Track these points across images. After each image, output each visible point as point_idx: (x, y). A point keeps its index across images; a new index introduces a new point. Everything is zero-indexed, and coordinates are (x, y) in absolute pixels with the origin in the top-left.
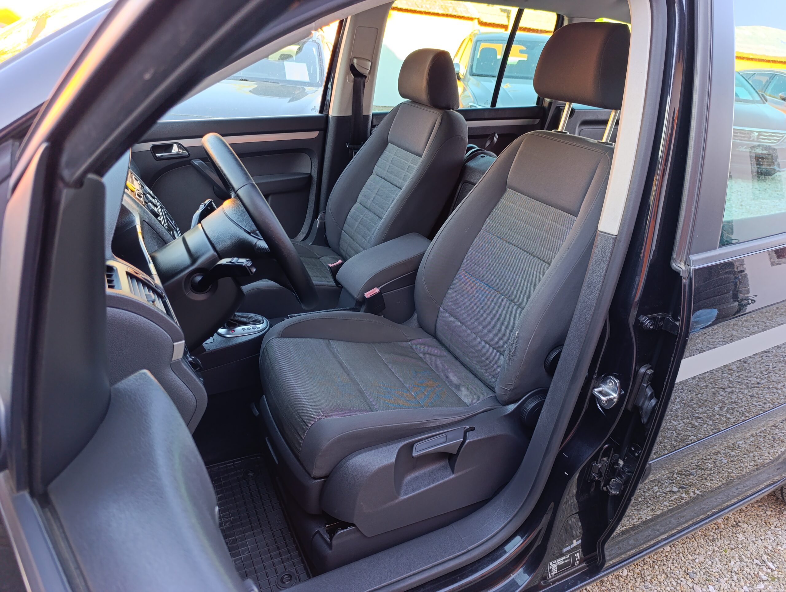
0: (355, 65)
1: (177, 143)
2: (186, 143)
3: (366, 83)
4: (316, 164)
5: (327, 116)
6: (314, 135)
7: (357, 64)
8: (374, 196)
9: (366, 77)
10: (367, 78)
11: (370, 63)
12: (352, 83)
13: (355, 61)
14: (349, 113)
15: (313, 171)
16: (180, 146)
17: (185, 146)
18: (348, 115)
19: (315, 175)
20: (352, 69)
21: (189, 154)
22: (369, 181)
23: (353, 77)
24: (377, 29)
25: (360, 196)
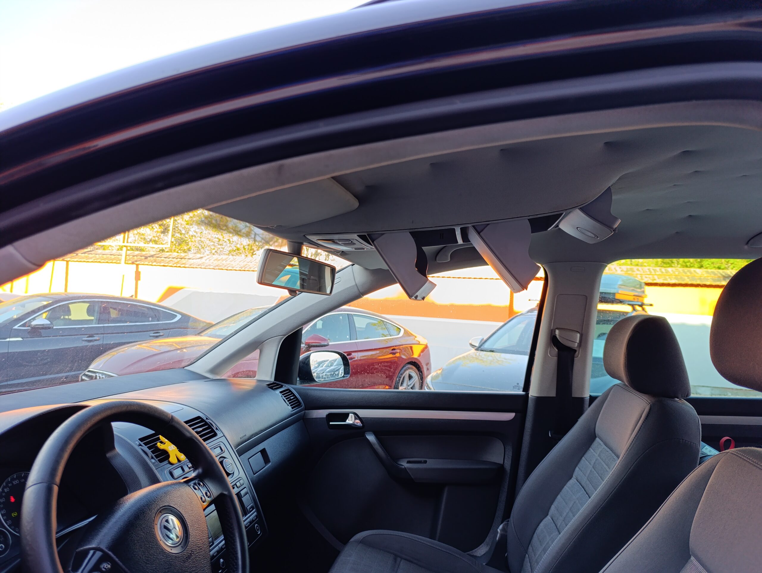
0: (558, 336)
1: (352, 413)
2: (364, 413)
3: (575, 359)
4: (509, 454)
5: (527, 395)
6: (509, 416)
7: (560, 336)
8: (567, 511)
9: (575, 351)
10: (577, 352)
11: (578, 335)
12: (556, 359)
13: (557, 332)
14: (553, 393)
15: (506, 462)
16: (357, 416)
17: (360, 417)
18: (551, 396)
19: (508, 465)
20: (553, 340)
21: (363, 426)
22: (566, 488)
23: (557, 350)
24: (586, 296)
25: (553, 507)
